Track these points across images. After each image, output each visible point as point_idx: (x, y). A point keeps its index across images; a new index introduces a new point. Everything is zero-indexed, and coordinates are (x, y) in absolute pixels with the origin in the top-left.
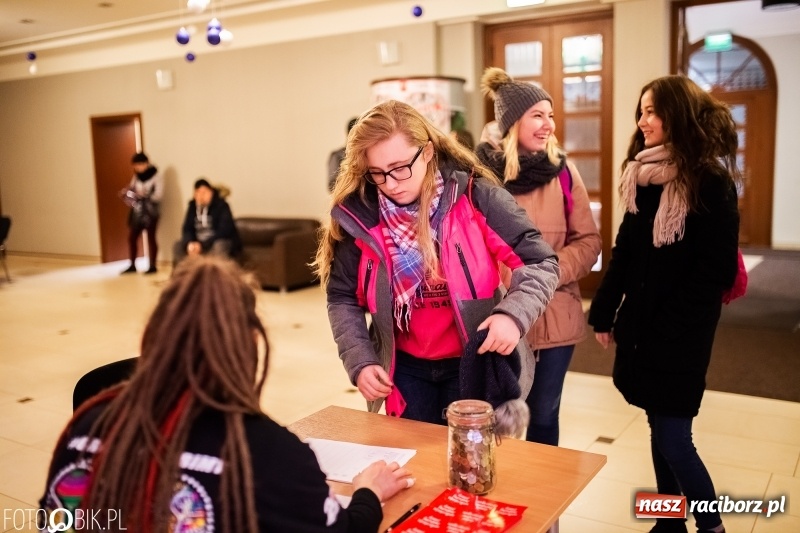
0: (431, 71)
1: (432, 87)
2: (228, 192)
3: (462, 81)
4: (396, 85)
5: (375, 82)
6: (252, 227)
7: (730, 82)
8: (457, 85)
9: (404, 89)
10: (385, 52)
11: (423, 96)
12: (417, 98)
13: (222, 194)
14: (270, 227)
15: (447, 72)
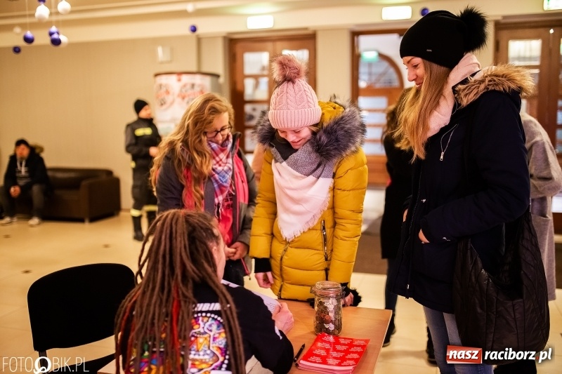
0: (194, 69)
1: (198, 79)
2: (42, 150)
3: (217, 76)
4: (174, 77)
5: (157, 75)
6: (59, 175)
7: (378, 80)
8: (215, 78)
9: (179, 80)
10: (160, 52)
11: (193, 86)
12: (188, 87)
13: (37, 151)
14: (72, 175)
15: (205, 69)
